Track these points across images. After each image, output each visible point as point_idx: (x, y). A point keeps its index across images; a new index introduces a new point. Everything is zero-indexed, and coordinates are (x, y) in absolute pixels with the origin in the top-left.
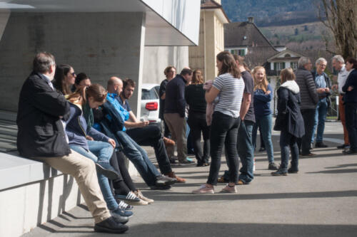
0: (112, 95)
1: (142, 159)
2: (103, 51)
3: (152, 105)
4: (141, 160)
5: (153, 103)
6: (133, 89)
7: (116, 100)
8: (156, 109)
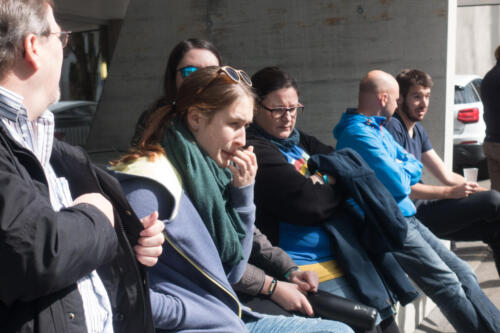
0: (373, 121)
1: (462, 292)
2: (360, 9)
3: (469, 114)
4: (458, 296)
5: (471, 111)
6: (428, 91)
7: (383, 131)
8: (476, 121)
